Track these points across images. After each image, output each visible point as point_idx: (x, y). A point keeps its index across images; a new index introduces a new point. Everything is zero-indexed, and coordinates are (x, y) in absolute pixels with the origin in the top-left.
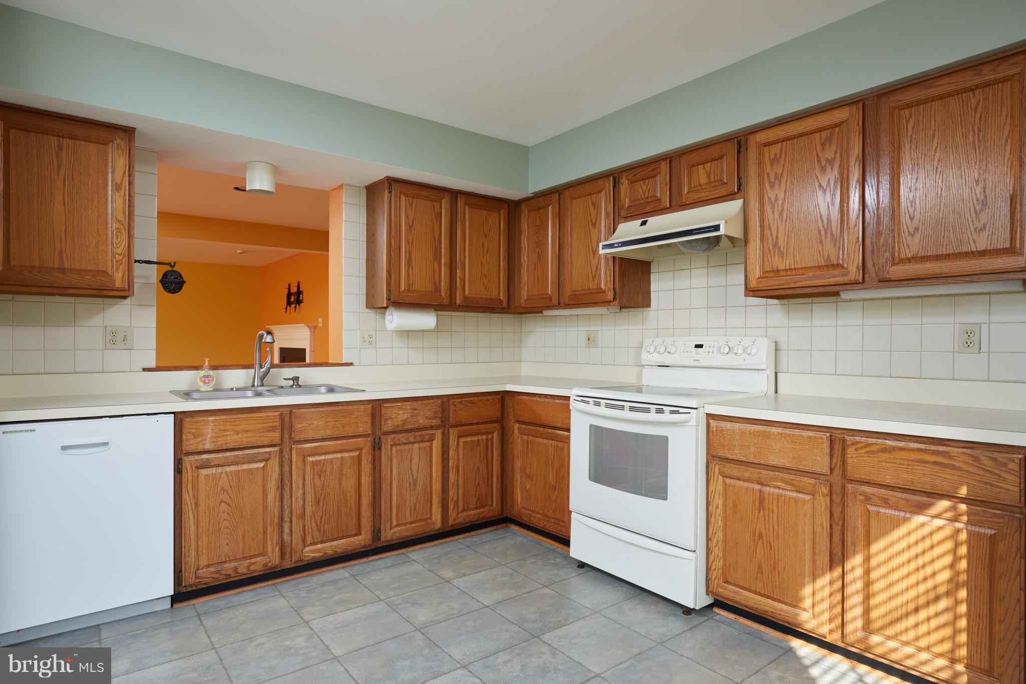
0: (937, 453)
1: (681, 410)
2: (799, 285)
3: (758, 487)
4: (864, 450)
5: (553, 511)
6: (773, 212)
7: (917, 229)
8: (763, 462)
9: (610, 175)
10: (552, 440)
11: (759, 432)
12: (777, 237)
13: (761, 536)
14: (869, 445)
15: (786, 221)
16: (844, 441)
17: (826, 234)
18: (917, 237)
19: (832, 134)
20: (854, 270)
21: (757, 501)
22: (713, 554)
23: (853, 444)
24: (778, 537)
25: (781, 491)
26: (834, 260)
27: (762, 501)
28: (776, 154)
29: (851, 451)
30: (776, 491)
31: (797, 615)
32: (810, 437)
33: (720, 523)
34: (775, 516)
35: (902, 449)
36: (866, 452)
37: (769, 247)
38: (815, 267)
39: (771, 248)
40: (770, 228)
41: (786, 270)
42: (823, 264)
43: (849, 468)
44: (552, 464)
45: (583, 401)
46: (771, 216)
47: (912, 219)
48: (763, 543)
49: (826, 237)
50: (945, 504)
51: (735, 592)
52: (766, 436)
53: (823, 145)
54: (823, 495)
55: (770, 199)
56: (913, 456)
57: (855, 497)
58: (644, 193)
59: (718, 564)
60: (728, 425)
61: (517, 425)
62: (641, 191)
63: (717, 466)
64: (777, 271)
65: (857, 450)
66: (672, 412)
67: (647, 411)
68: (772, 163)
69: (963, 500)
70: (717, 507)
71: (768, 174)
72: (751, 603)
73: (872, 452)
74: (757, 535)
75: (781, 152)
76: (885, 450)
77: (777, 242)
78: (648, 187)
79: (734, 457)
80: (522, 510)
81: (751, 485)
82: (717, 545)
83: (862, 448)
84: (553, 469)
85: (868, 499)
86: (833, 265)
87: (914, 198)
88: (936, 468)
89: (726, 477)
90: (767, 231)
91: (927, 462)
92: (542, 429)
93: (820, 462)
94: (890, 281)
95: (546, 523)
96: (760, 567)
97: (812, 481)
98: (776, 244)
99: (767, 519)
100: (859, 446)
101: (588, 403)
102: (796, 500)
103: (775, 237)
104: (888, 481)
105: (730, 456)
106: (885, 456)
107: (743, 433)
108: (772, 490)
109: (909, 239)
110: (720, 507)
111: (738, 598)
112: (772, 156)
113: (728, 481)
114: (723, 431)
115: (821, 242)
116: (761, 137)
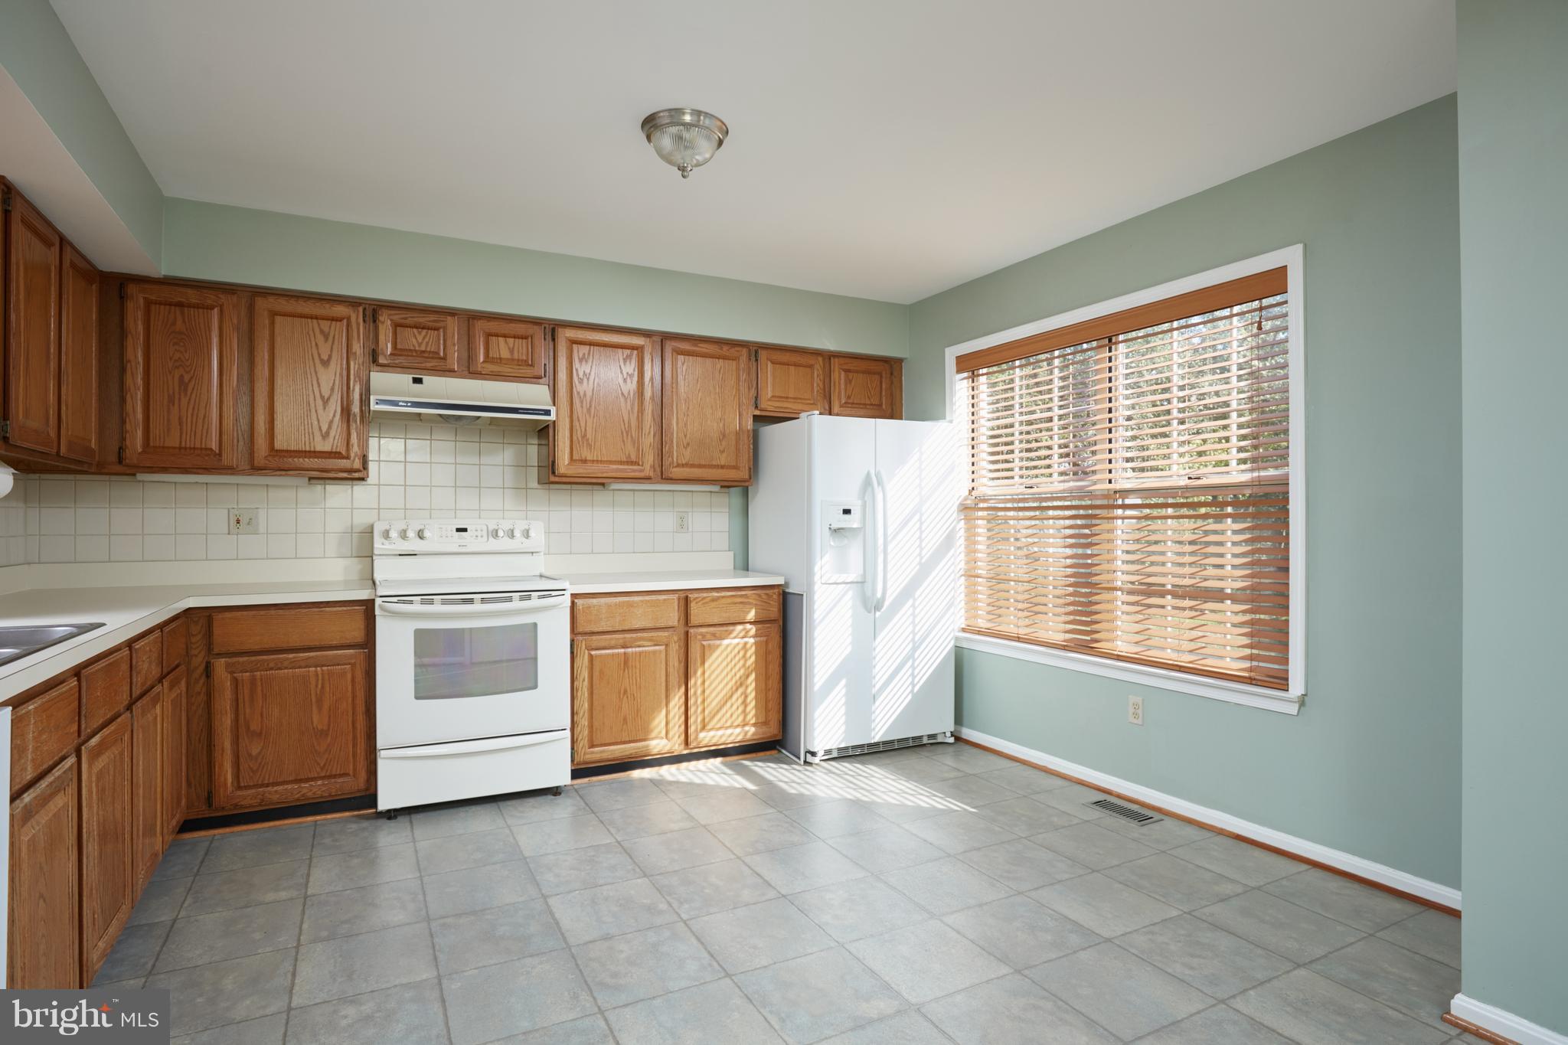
0: (742, 596)
1: (554, 593)
2: (604, 475)
3: (622, 650)
4: (702, 602)
5: (322, 769)
6: (582, 407)
7: (688, 444)
8: (626, 628)
9: (360, 304)
10: (316, 666)
11: (624, 602)
12: (586, 430)
13: (625, 692)
14: (704, 598)
15: (594, 417)
16: (687, 598)
17: (627, 435)
18: (689, 449)
19: (631, 355)
20: (649, 468)
21: (622, 663)
22: (580, 726)
23: (694, 599)
24: (640, 687)
25: (641, 649)
26: (633, 458)
27: (626, 662)
28: (584, 354)
29: (693, 605)
30: (637, 649)
31: (647, 746)
32: (665, 600)
33: (586, 695)
34: (638, 671)
35: (723, 597)
36: (704, 603)
37: (578, 438)
38: (618, 462)
39: (580, 439)
40: (579, 420)
41: (593, 461)
42: (625, 460)
43: (692, 617)
44: (320, 701)
45: (404, 602)
46: (579, 410)
47: (685, 436)
48: (627, 697)
49: (627, 438)
50: (739, 628)
51: (602, 752)
52: (630, 605)
53: (625, 360)
54: (675, 642)
55: (578, 393)
56: (729, 600)
57: (696, 637)
58: (420, 345)
59: (584, 733)
60: (595, 601)
61: (223, 660)
62: (414, 340)
63: (584, 643)
64: (585, 461)
65: (697, 603)
66: (540, 597)
67: (510, 600)
68: (581, 360)
69: (751, 623)
70: (584, 680)
71: (577, 370)
72: (617, 755)
73: (707, 603)
74: (622, 692)
75: (589, 354)
76: (714, 600)
77: (585, 435)
78: (427, 340)
79: (600, 629)
80: (239, 793)
81: (616, 651)
82: (583, 715)
83: (699, 602)
84: (320, 709)
85: (704, 636)
86: (632, 462)
87: (687, 421)
88: (741, 606)
89: (593, 649)
90: (576, 423)
91: (736, 603)
92: (291, 656)
93: (673, 617)
94: (671, 479)
95: (305, 791)
96: (625, 720)
97: (666, 634)
98: (584, 436)
99: (631, 675)
100: (698, 600)
101: (411, 602)
102: (654, 652)
103: (583, 430)
104: (716, 621)
105: (596, 630)
106: (713, 604)
107: (609, 606)
108: (634, 649)
109: (684, 450)
110: (586, 680)
111: (605, 756)
112: (581, 356)
113: (593, 653)
114: (590, 607)
115: (623, 441)
116: (571, 333)
